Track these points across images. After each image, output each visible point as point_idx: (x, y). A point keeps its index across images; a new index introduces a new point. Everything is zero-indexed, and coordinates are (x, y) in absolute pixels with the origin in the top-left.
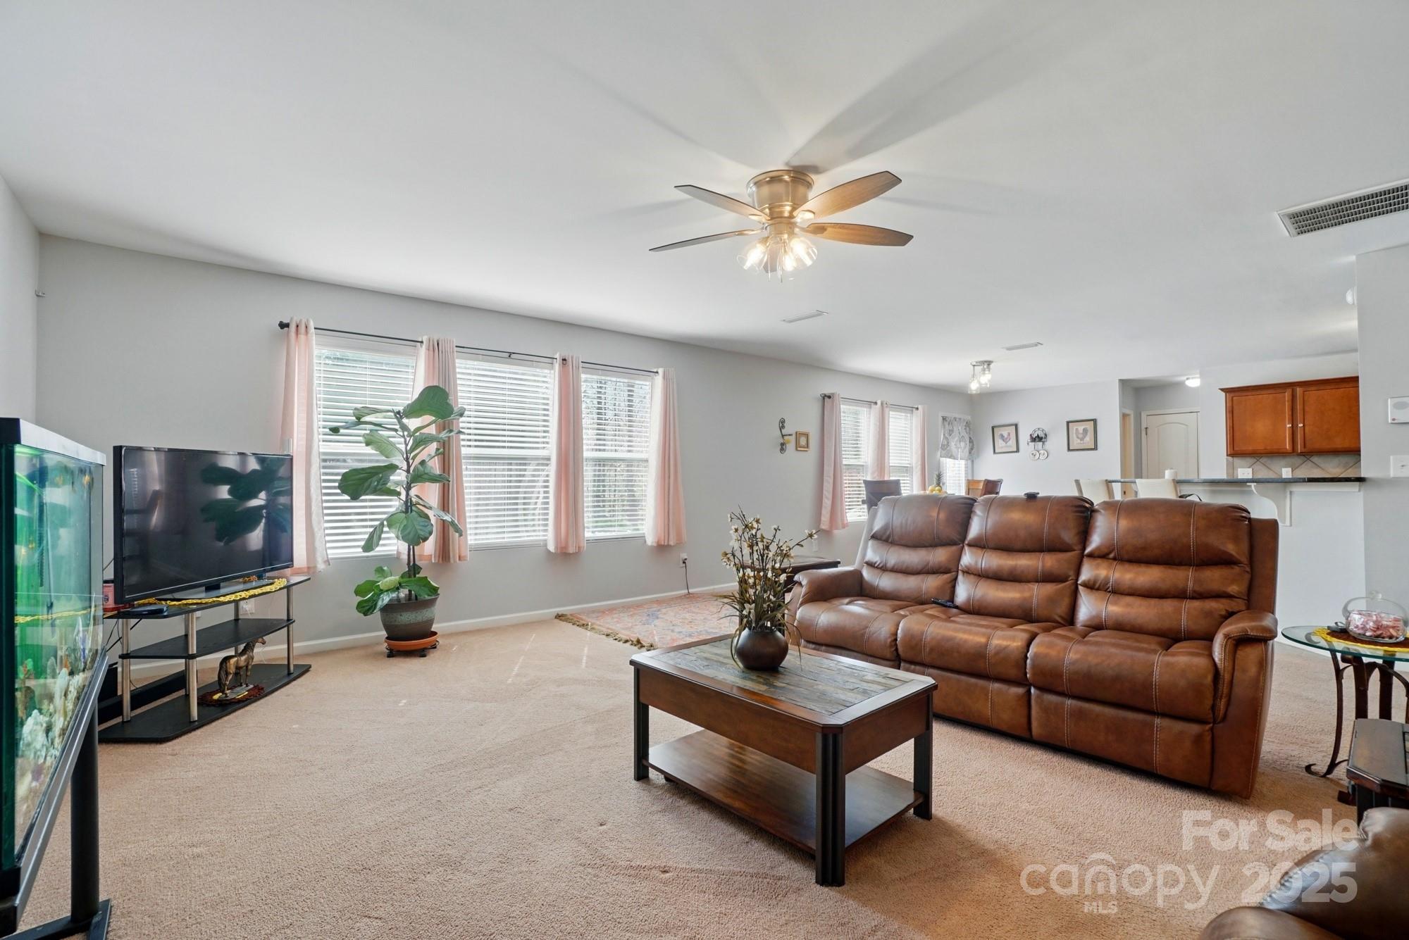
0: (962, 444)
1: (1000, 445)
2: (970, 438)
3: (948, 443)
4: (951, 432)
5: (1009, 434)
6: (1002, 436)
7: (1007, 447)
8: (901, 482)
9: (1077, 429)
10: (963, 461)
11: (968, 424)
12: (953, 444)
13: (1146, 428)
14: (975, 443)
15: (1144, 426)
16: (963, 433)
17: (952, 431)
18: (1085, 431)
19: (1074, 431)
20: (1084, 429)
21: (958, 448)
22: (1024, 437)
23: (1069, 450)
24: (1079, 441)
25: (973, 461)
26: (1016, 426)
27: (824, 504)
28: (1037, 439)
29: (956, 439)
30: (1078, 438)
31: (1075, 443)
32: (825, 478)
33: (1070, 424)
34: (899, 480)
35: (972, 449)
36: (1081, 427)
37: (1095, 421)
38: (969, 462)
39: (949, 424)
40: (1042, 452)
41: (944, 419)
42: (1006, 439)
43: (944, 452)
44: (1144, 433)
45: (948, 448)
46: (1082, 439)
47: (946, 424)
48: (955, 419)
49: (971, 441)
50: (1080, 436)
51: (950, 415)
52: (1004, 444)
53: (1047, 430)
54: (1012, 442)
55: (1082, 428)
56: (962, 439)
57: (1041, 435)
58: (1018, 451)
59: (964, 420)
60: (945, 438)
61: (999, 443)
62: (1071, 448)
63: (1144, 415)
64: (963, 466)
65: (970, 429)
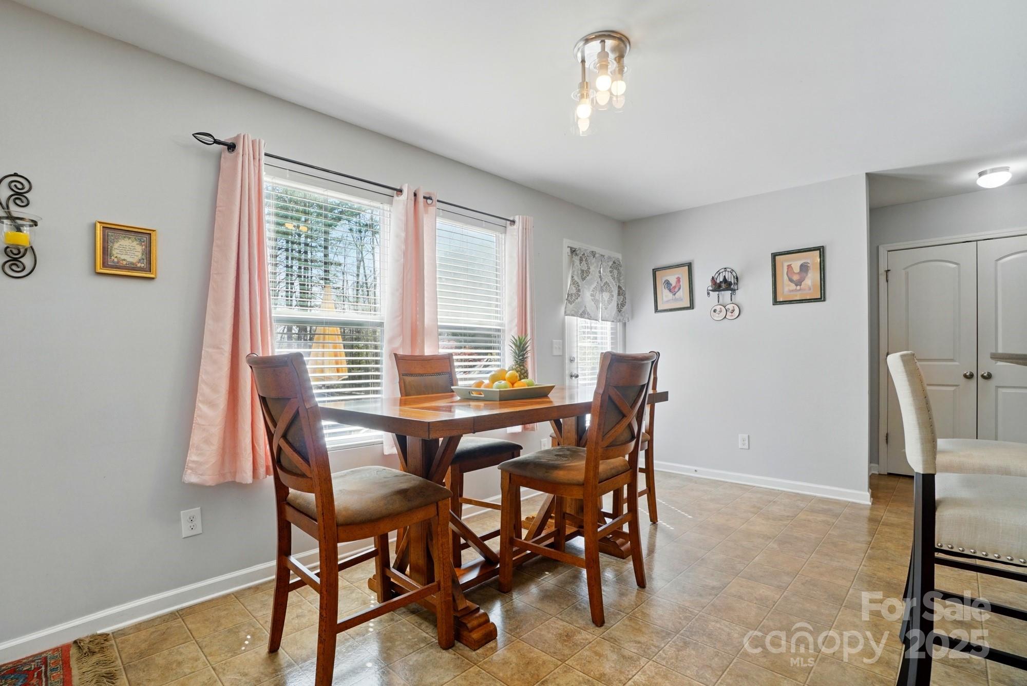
0: (606, 296)
1: (665, 299)
2: (619, 287)
3: (579, 291)
4: (584, 274)
5: (678, 280)
6: (668, 283)
7: (676, 300)
8: (455, 357)
9: (789, 266)
10: (609, 323)
11: (616, 265)
12: (587, 294)
13: (888, 271)
14: (626, 296)
15: (882, 269)
16: (608, 278)
17: (588, 272)
18: (804, 268)
19: (785, 270)
20: (802, 266)
21: (596, 302)
22: (702, 283)
23: (776, 302)
24: (793, 286)
25: (625, 324)
26: (689, 265)
27: (197, 420)
28: (724, 285)
29: (594, 286)
30: (791, 280)
31: (786, 289)
32: (206, 350)
33: (777, 258)
34: (300, 356)
35: (623, 305)
36: (796, 263)
37: (821, 250)
38: (619, 326)
39: (581, 260)
40: (730, 307)
41: (573, 251)
42: (675, 287)
43: (570, 306)
44: (882, 279)
45: (579, 299)
46: (798, 283)
47: (576, 260)
48: (593, 254)
49: (621, 292)
50: (796, 278)
51: (583, 246)
52: (670, 295)
53: (738, 271)
54: (684, 293)
55: (799, 263)
56: (604, 287)
57: (730, 278)
58: (691, 307)
59: (610, 258)
60: (574, 282)
61: (665, 296)
62: (780, 299)
63: (883, 251)
64: (609, 331)
65: (619, 273)
